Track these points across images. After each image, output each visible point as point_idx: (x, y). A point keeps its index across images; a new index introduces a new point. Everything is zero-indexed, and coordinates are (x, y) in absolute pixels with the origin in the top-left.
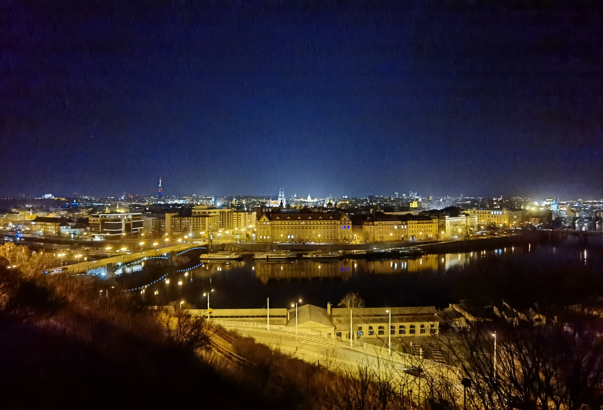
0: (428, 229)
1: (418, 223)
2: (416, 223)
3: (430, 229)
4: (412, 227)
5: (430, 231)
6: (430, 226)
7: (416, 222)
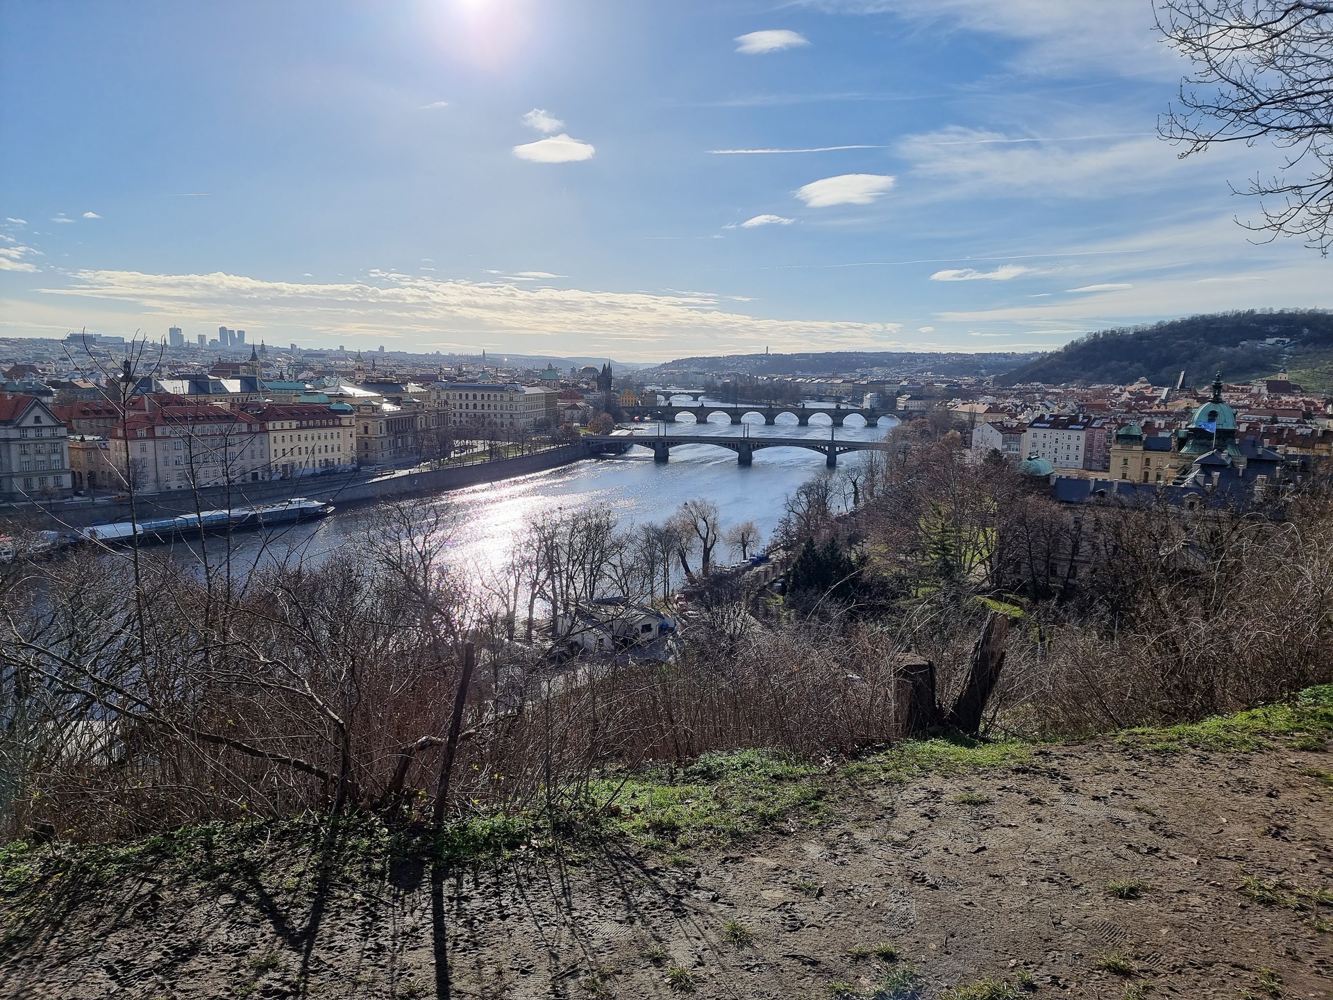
0: (330, 443)
1: (298, 428)
2: (294, 427)
3: (336, 442)
5: (336, 449)
6: (335, 436)
7: (294, 424)
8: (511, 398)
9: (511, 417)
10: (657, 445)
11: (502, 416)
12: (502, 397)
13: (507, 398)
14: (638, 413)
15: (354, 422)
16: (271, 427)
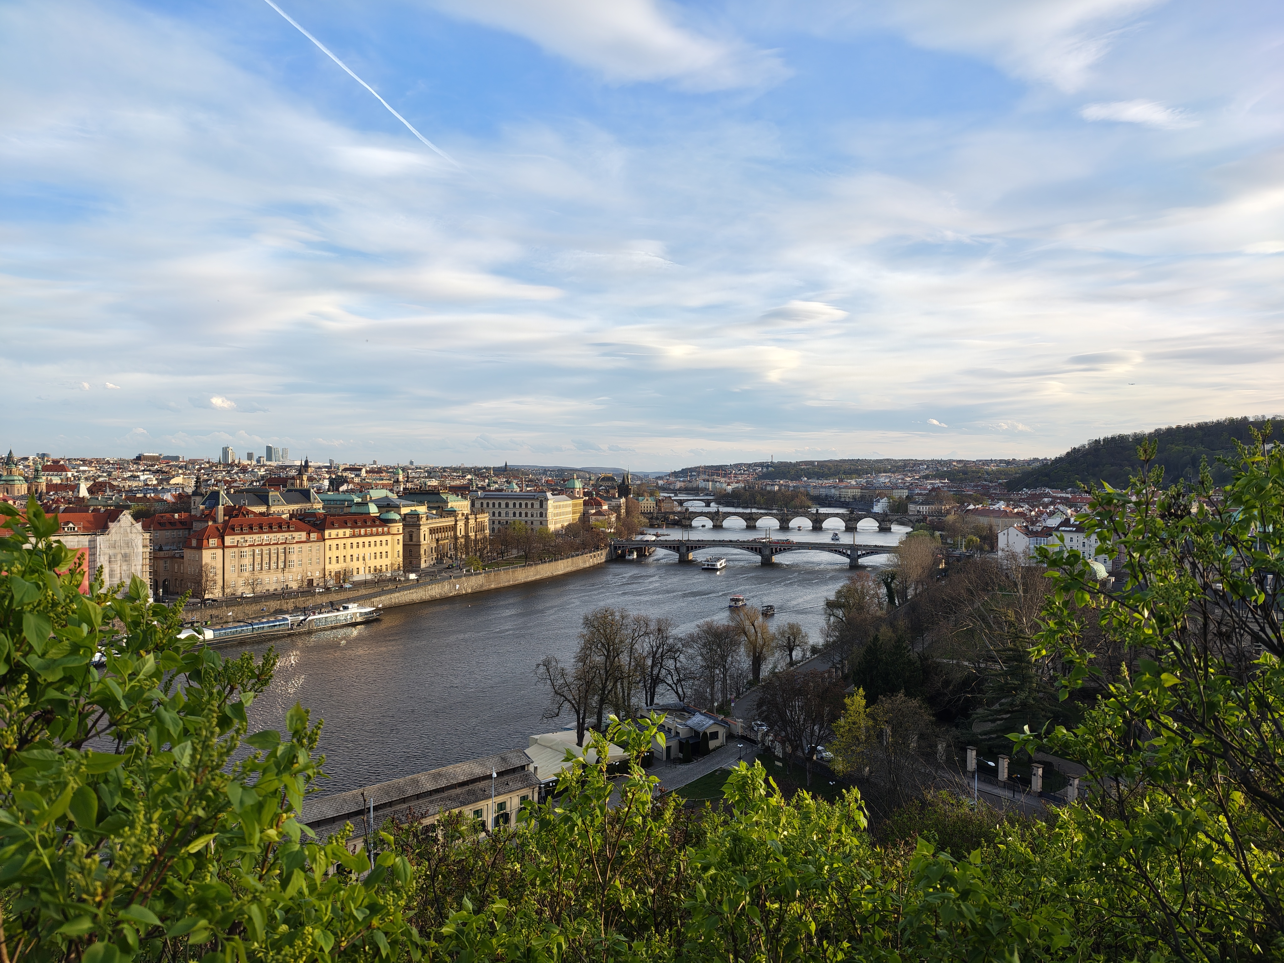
0: (379, 549)
1: (351, 536)
2: (347, 535)
4: (337, 548)
8: (541, 506)
9: (541, 523)
10: (681, 549)
11: (532, 523)
12: (532, 504)
13: (537, 505)
14: (657, 518)
15: (401, 531)
16: (327, 537)
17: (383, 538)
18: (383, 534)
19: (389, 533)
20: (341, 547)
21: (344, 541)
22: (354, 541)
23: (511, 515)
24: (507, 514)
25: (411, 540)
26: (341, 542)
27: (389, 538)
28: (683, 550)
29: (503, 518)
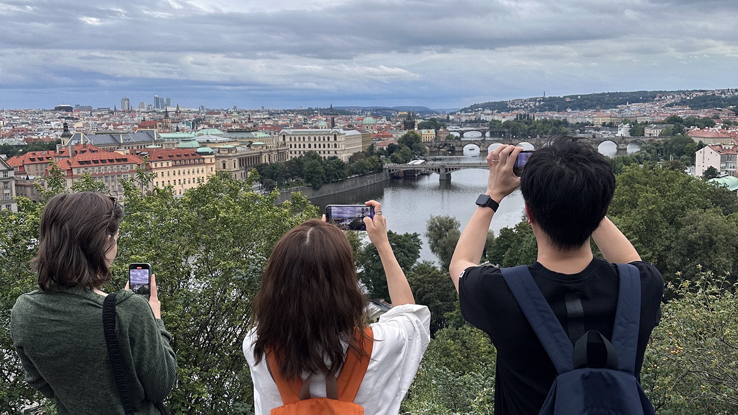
1: (173, 166)
2: (170, 166)
3: (200, 175)
4: (163, 175)
6: (200, 171)
7: (170, 163)
8: (335, 139)
9: (336, 153)
10: (441, 170)
11: (329, 153)
12: (329, 138)
13: (332, 139)
14: (435, 147)
15: (213, 161)
16: (154, 166)
17: (200, 168)
18: (200, 164)
19: (204, 163)
20: (165, 174)
21: (168, 170)
22: (177, 170)
23: (313, 146)
24: (310, 146)
25: (224, 167)
26: (165, 172)
27: (204, 167)
28: (442, 171)
29: (307, 149)
